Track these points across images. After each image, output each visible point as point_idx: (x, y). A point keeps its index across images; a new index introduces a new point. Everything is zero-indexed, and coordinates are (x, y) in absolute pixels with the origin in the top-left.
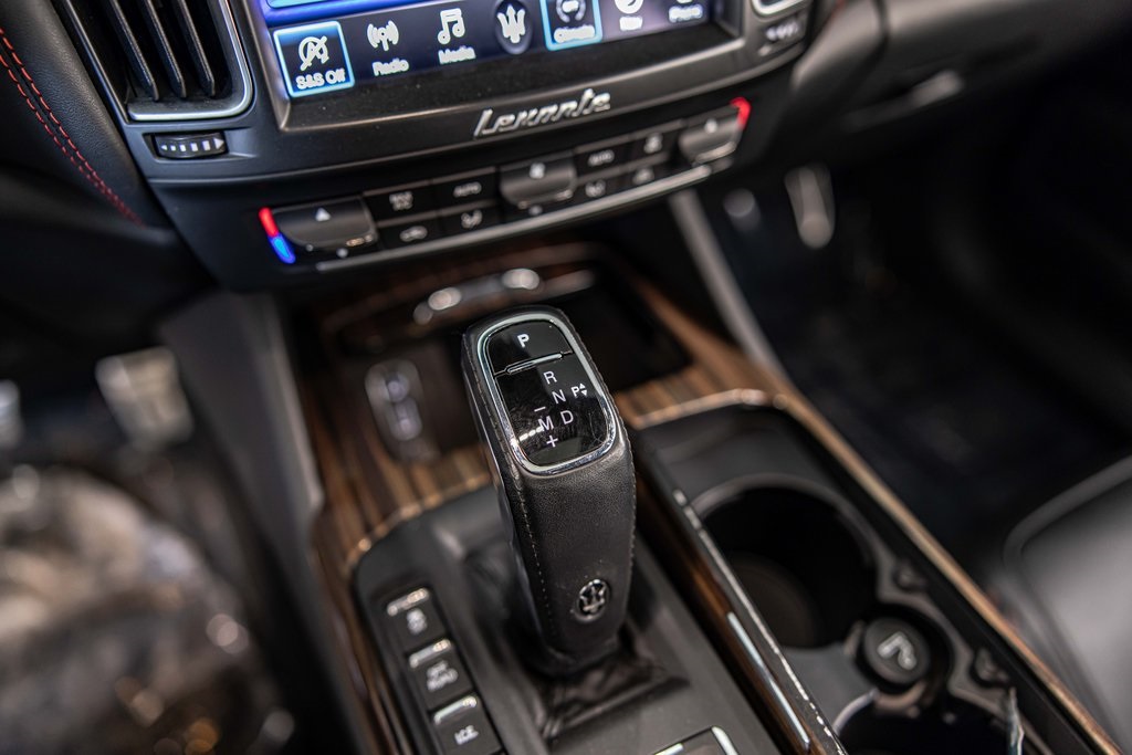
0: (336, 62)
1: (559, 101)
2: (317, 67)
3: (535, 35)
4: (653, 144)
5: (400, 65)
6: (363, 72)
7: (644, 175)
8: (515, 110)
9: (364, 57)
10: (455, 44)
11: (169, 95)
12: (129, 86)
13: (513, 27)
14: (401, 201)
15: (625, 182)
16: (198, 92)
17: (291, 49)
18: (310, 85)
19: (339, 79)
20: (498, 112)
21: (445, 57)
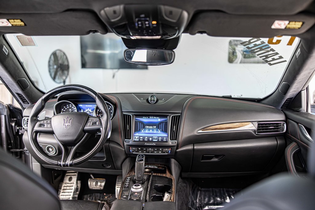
0: (138, 139)
1: (151, 143)
2: (137, 139)
3: (152, 140)
4: (161, 149)
5: (142, 140)
6: (139, 140)
7: (160, 152)
8: (148, 143)
9: (140, 139)
10: (146, 139)
11: (127, 139)
12: (126, 138)
13: (151, 139)
14: (140, 149)
15: (158, 153)
16: (129, 139)
17: (135, 137)
18: (136, 140)
19: (138, 140)
20: (147, 143)
21: (145, 140)
